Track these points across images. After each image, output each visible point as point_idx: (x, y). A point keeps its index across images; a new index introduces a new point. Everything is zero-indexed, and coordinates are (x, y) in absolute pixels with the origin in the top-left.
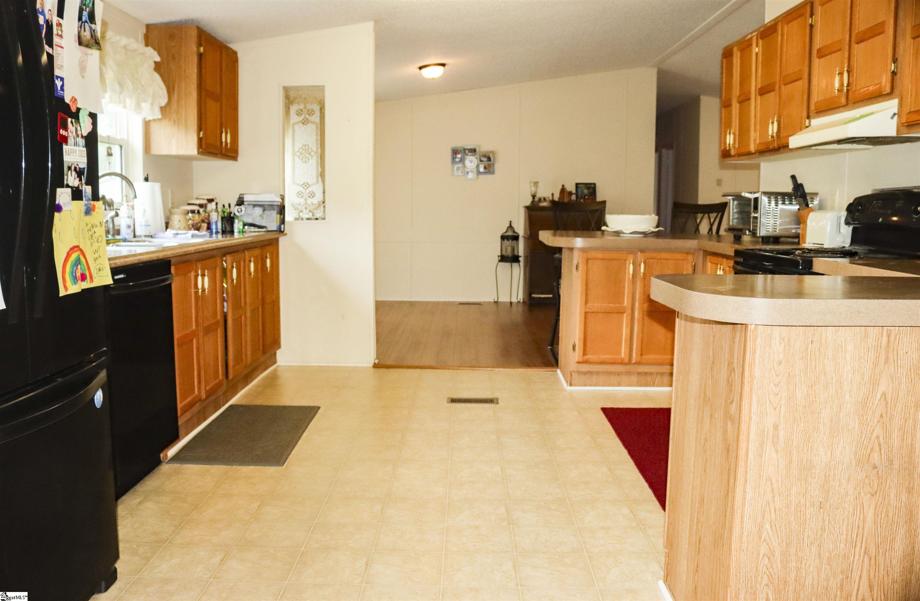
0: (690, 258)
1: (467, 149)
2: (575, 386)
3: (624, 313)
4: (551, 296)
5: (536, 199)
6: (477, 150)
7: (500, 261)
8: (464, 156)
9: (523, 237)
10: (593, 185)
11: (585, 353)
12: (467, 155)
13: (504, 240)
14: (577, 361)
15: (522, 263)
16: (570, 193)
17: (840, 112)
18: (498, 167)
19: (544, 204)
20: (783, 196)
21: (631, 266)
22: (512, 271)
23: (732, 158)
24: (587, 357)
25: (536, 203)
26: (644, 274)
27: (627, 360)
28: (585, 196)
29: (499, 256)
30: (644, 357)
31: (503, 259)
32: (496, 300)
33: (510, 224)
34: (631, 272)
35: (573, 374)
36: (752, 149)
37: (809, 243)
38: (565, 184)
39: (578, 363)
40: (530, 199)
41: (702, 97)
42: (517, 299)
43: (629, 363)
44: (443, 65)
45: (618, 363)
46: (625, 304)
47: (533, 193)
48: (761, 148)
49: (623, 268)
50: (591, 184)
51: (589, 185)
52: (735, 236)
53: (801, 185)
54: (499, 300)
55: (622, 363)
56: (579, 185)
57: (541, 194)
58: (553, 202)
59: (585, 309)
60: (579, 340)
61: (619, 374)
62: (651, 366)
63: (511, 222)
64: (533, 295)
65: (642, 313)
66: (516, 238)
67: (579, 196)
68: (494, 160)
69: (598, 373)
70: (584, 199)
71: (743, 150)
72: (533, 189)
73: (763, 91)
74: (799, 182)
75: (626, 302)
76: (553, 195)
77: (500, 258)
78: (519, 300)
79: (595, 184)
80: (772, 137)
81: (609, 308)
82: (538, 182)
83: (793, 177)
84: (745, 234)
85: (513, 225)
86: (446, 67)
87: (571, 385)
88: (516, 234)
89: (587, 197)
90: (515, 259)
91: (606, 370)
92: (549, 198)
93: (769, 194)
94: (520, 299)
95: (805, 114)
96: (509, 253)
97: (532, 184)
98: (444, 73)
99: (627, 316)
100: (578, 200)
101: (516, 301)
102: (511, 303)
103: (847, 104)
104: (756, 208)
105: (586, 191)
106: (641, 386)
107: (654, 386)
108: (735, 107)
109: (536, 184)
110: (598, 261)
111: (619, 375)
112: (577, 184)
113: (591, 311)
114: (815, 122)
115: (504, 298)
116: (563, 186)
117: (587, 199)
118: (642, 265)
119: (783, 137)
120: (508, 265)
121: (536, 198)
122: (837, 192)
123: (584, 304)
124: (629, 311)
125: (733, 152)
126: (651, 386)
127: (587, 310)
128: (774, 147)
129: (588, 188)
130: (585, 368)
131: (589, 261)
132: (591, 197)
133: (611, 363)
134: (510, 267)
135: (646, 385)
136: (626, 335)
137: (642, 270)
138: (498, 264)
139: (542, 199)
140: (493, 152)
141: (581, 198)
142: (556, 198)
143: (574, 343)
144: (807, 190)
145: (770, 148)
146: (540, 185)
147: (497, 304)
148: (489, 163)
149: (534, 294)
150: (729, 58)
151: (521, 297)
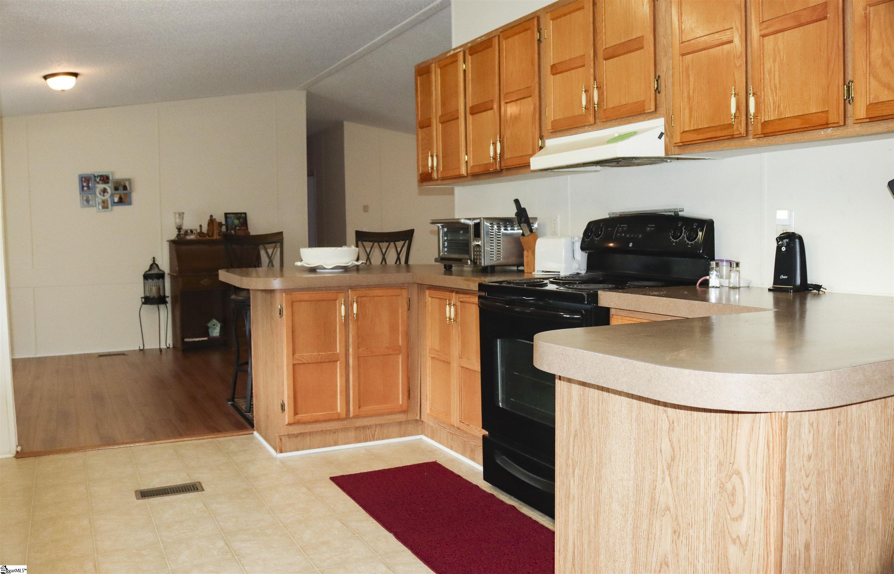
0: (405, 293)
1: (98, 176)
2: (286, 452)
3: (337, 361)
4: (206, 339)
5: (182, 232)
6: (111, 178)
7: (144, 303)
8: (95, 184)
9: (168, 274)
10: (243, 215)
11: (296, 413)
12: (98, 183)
13: (147, 280)
14: (287, 423)
15: (169, 305)
16: (220, 224)
17: (586, 132)
18: (135, 196)
19: (192, 237)
20: (506, 222)
21: (343, 307)
22: (159, 314)
23: (434, 183)
24: (299, 417)
25: (182, 236)
26: (357, 314)
27: (344, 415)
28: (236, 227)
29: (142, 298)
30: (362, 409)
31: (147, 300)
32: (142, 348)
33: (154, 260)
34: (343, 314)
35: (283, 438)
36: (463, 171)
37: (538, 271)
38: (213, 215)
39: (289, 424)
40: (176, 232)
41: (345, 123)
42: (166, 345)
43: (347, 417)
44: (75, 75)
45: (334, 420)
46: (338, 351)
47: (179, 224)
48: (477, 170)
49: (333, 310)
50: (241, 213)
51: (240, 215)
52: (445, 267)
53: (524, 209)
54: (145, 348)
55: (339, 419)
56: (228, 215)
57: (187, 225)
58: (201, 234)
59: (293, 360)
60: (288, 397)
61: (335, 431)
62: (370, 419)
63: (154, 258)
64: (186, 340)
65: (356, 360)
66: (161, 276)
67: (229, 228)
68: (131, 189)
69: (311, 434)
70: (235, 229)
71: (451, 174)
72: (178, 221)
73: (475, 110)
74: (523, 206)
75: (339, 348)
76: (201, 226)
77: (143, 300)
78: (168, 346)
79: (245, 214)
80: (495, 158)
81: (319, 357)
82: (183, 213)
83: (517, 202)
84: (467, 263)
85: (156, 262)
86: (79, 77)
87: (281, 452)
88: (161, 272)
89: (238, 228)
90: (160, 300)
91: (321, 429)
92: (196, 230)
93: (492, 220)
94: (169, 344)
95: (537, 136)
96: (154, 293)
97: (177, 215)
98: (76, 83)
99: (340, 364)
100: (229, 231)
101: (165, 347)
102: (161, 350)
103: (595, 123)
104: (477, 235)
105: (236, 222)
106: (360, 442)
107: (374, 440)
108: (437, 128)
109: (181, 215)
110: (304, 303)
111: (334, 433)
112: (226, 214)
113: (300, 362)
114: (549, 143)
115: (152, 344)
116: (211, 216)
117: (238, 230)
118: (355, 305)
119: (507, 159)
120: (154, 307)
121: (181, 230)
122: (558, 217)
123: (292, 355)
124: (342, 358)
125: (435, 175)
126: (371, 441)
127: (296, 362)
128: (496, 169)
129: (239, 219)
130: (296, 430)
131: (294, 303)
132: (243, 228)
133: (325, 421)
134: (158, 310)
135: (366, 440)
136: (340, 386)
137: (355, 311)
138: (141, 306)
139: (189, 231)
140: (129, 180)
141: (232, 229)
142: (205, 230)
143: (283, 402)
144: (530, 215)
145: (489, 170)
146: (185, 216)
147: (144, 353)
148: (125, 192)
149: (186, 338)
150: (425, 76)
151: (170, 342)
